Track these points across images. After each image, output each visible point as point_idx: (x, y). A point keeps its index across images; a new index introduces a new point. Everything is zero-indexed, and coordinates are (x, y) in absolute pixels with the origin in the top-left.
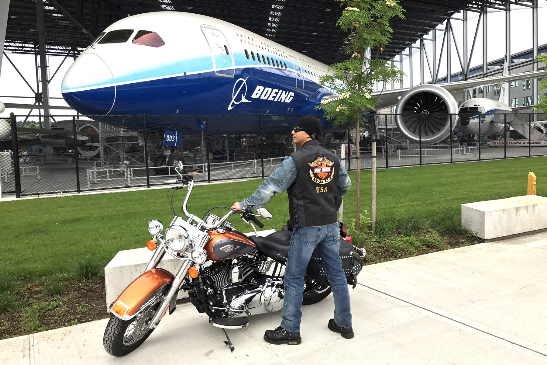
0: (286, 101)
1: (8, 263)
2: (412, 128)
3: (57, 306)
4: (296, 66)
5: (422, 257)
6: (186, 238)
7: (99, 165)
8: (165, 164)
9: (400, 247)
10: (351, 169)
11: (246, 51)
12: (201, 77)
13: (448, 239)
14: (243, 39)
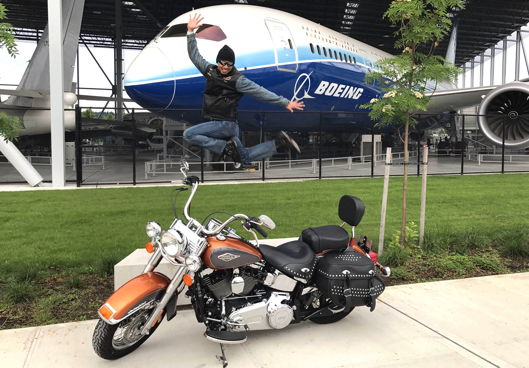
0: (353, 98)
1: (45, 251)
2: (497, 131)
3: (72, 300)
4: (366, 61)
5: (472, 280)
6: (180, 243)
7: (161, 158)
8: (223, 160)
9: (447, 267)
10: (420, 174)
11: (311, 45)
12: (266, 71)
13: (510, 262)
14: (309, 32)
